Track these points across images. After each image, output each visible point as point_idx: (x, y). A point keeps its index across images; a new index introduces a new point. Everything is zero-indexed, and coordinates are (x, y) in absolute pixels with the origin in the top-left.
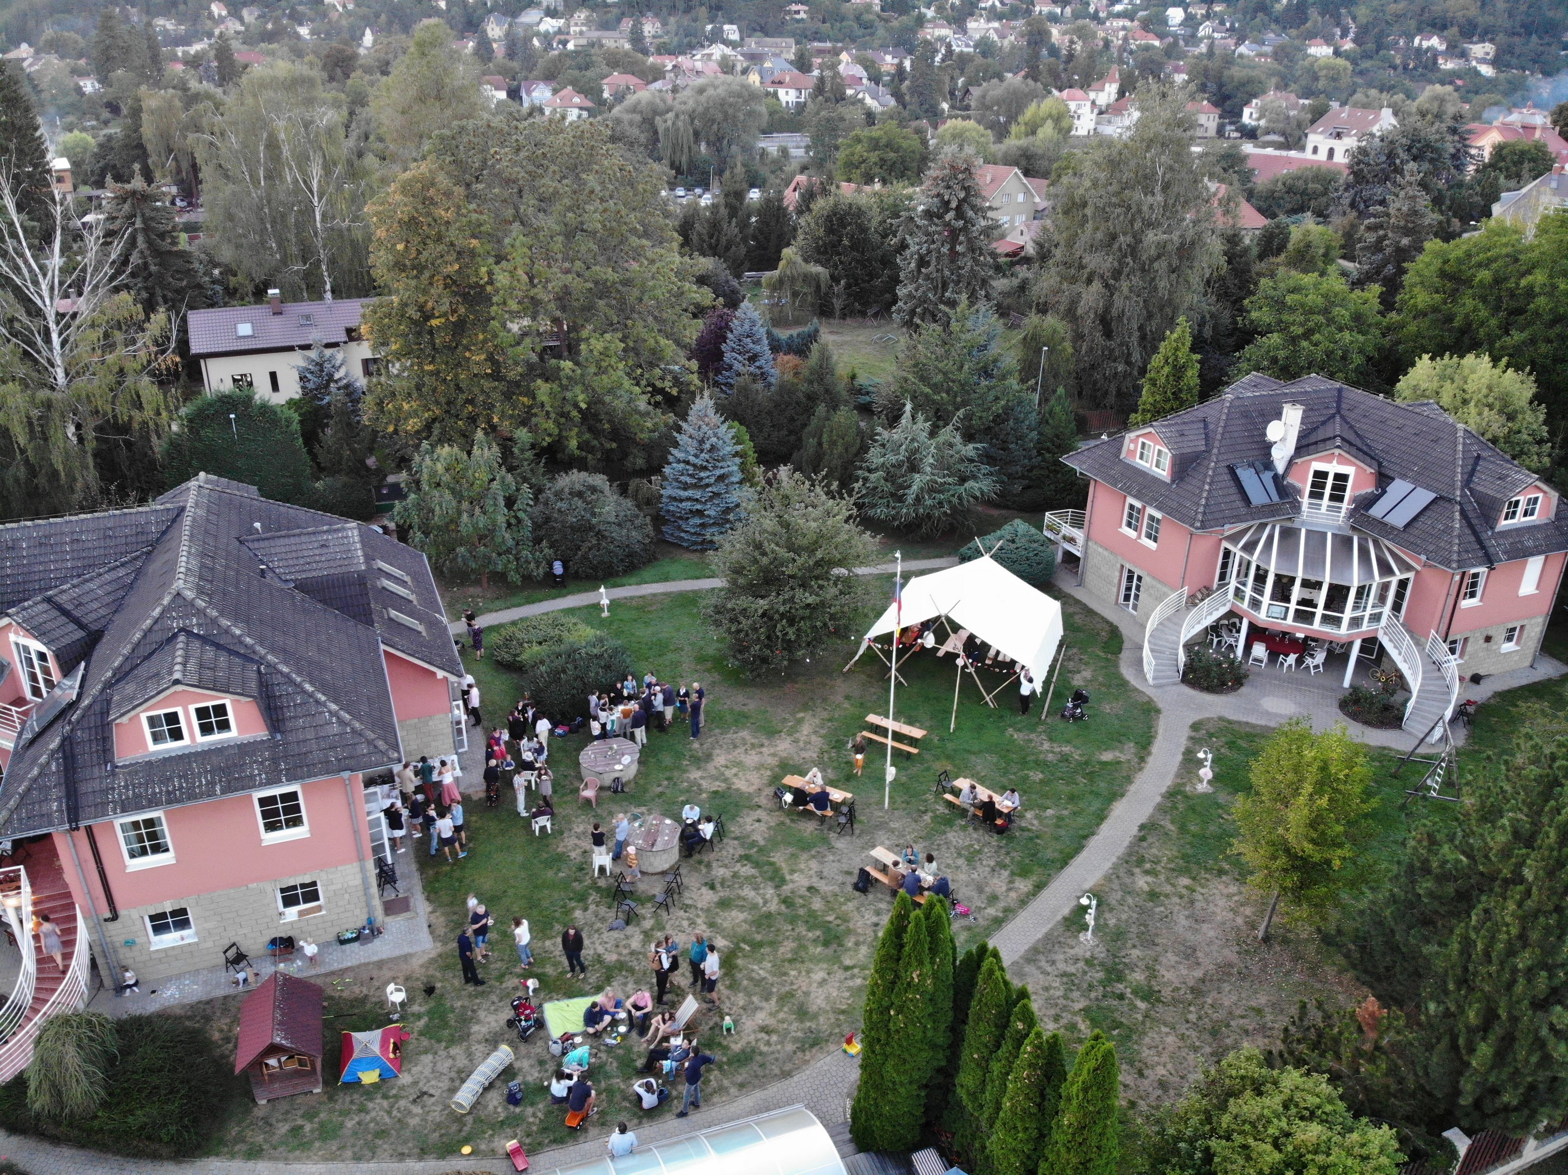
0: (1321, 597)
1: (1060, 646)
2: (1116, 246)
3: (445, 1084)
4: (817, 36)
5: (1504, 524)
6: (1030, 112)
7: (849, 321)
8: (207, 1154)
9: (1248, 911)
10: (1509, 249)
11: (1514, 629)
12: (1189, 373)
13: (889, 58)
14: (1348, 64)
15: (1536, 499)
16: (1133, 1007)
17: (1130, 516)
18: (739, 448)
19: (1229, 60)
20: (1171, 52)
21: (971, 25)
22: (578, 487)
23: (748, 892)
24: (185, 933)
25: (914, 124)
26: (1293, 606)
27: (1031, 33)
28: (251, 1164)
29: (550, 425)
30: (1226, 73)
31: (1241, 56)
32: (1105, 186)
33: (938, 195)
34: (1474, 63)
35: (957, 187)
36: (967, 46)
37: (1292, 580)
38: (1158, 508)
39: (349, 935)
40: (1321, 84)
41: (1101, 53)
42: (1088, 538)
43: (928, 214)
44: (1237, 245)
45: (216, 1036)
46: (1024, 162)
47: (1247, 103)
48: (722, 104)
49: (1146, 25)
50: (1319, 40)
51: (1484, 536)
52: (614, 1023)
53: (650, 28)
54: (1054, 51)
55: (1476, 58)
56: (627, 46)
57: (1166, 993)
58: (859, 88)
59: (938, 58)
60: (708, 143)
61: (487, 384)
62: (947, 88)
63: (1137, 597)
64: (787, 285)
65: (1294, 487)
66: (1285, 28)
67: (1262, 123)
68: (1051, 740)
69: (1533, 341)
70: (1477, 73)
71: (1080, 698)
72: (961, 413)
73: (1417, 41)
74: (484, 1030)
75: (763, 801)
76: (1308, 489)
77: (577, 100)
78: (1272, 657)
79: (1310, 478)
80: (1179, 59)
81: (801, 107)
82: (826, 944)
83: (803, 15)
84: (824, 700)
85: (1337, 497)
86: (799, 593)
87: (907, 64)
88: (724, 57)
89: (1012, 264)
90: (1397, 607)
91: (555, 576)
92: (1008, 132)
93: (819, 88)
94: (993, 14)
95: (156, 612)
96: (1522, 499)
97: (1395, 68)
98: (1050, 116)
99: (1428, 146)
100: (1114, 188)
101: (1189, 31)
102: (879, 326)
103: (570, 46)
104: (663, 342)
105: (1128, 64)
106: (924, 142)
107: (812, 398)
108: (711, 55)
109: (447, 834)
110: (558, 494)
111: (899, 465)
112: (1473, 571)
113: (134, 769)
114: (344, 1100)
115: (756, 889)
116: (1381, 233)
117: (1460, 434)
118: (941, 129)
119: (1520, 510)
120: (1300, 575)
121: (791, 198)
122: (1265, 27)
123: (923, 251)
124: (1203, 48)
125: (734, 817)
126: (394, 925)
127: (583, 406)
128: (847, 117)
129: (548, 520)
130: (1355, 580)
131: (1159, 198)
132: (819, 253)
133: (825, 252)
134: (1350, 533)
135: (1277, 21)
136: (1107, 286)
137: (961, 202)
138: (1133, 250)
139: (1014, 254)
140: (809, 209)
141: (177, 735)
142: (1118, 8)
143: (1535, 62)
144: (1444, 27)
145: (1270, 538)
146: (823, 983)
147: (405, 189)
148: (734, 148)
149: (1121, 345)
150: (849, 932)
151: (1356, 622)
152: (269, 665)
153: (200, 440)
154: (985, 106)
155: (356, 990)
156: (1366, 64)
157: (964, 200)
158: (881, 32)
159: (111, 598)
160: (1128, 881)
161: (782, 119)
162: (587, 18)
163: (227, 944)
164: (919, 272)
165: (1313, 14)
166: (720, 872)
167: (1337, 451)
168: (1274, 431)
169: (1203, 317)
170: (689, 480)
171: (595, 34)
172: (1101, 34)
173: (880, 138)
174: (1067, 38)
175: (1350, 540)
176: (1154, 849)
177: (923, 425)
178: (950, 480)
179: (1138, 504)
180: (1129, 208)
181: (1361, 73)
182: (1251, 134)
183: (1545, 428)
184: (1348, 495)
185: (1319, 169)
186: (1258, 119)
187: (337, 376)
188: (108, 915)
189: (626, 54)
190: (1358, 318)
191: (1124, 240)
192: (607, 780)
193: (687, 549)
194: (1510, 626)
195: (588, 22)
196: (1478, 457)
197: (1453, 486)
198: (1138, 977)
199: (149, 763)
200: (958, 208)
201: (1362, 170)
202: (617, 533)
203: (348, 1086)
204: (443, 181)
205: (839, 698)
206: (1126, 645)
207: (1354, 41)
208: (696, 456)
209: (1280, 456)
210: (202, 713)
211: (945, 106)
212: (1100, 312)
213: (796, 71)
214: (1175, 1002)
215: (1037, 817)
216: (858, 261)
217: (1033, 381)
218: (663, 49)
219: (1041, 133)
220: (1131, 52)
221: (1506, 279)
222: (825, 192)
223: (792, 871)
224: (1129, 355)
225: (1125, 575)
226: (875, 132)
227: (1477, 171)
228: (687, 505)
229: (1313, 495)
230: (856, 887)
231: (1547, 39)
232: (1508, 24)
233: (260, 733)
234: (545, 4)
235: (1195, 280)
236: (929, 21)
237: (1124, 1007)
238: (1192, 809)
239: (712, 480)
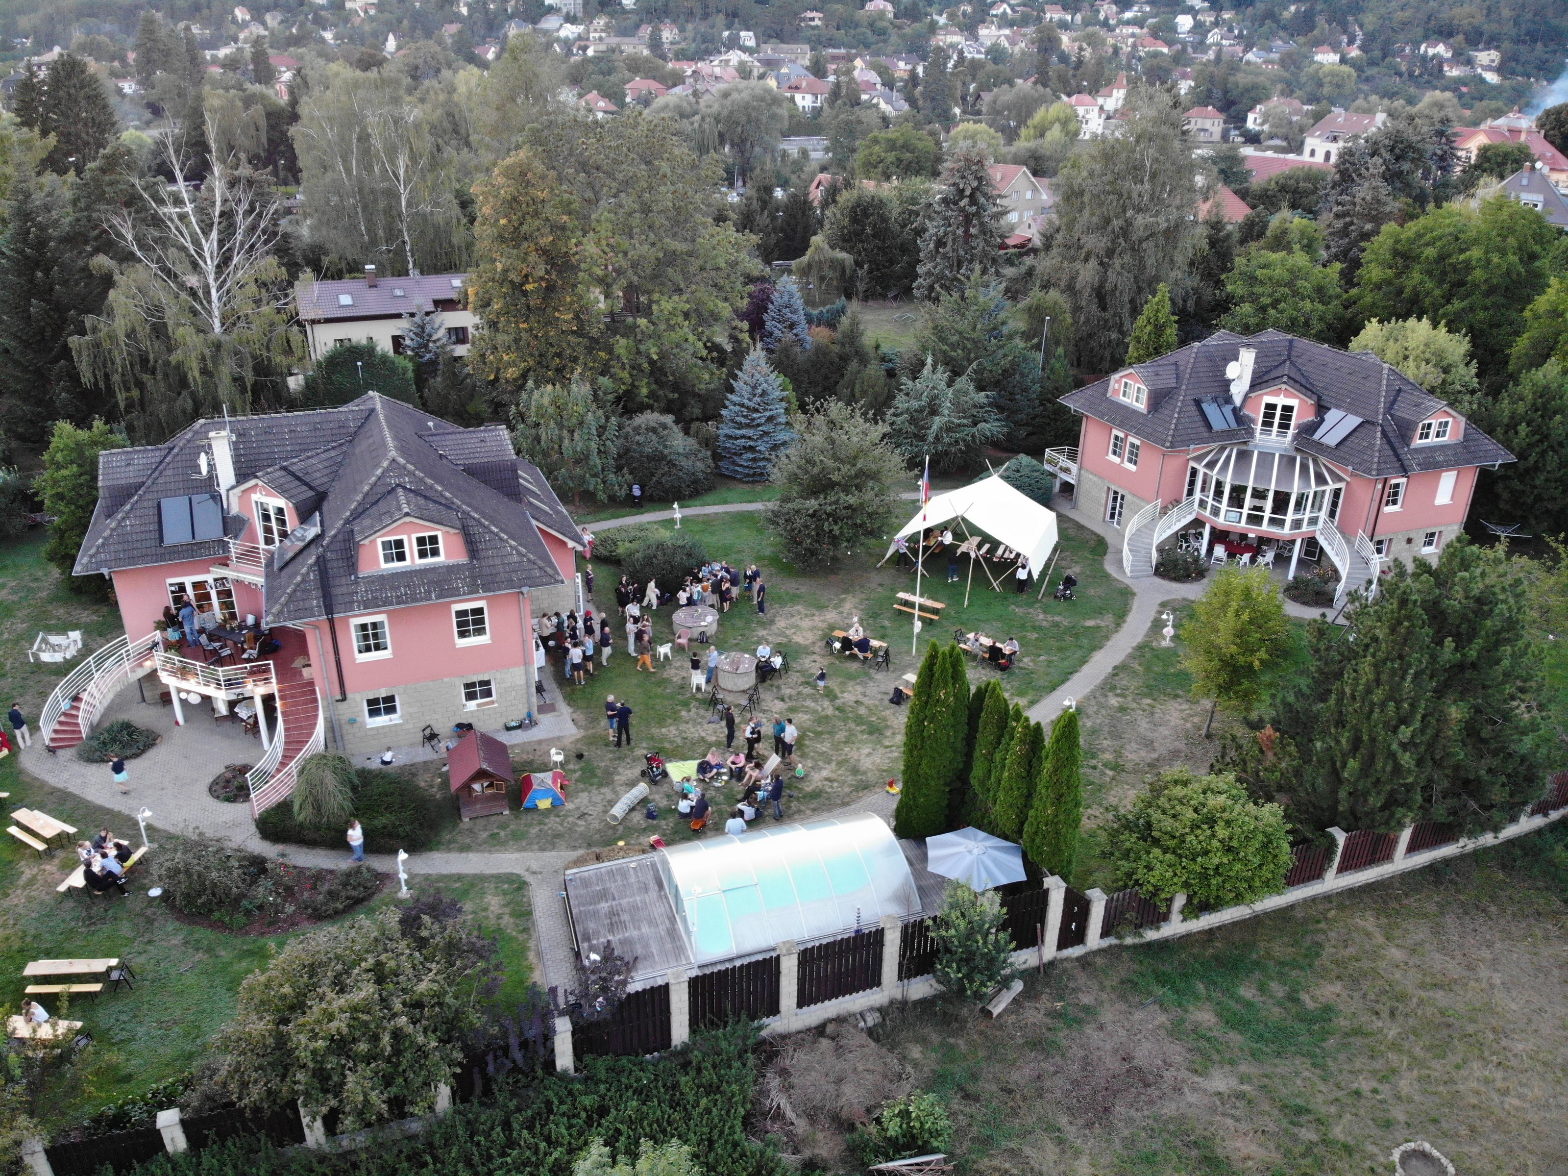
0: (1269, 505)
1: (1055, 550)
2: (1110, 228)
3: (600, 808)
4: (832, 43)
5: (1418, 443)
6: (1039, 115)
7: (870, 303)
8: (431, 850)
9: (1196, 720)
10: (1452, 229)
11: (1432, 535)
12: (1168, 331)
13: (901, 64)
14: (1352, 71)
15: (1447, 423)
16: (1103, 774)
17: (1115, 445)
18: (785, 393)
19: (1234, 66)
20: (1179, 59)
21: (983, 32)
22: (653, 424)
23: (809, 703)
24: (393, 716)
25: (928, 127)
26: (1245, 511)
27: (1041, 40)
28: (464, 855)
29: (625, 375)
30: (1231, 79)
31: (1248, 63)
32: (1100, 176)
33: (954, 184)
34: (1479, 70)
35: (970, 177)
36: (979, 52)
37: (1245, 489)
38: (1138, 434)
39: (514, 724)
40: (1326, 90)
41: (1110, 60)
42: (1080, 469)
43: (945, 201)
44: (1219, 230)
45: (422, 784)
46: (1032, 163)
47: (1251, 109)
48: (747, 106)
49: (1155, 33)
50: (1326, 47)
51: (1400, 451)
52: (719, 774)
53: (668, 34)
54: (1064, 58)
55: (1482, 66)
56: (646, 52)
57: (1129, 766)
58: (874, 93)
59: (950, 65)
60: (732, 146)
61: (572, 339)
62: (959, 94)
63: (1120, 514)
64: (814, 271)
65: (1248, 417)
66: (1292, 35)
67: (1266, 127)
68: (1045, 612)
69: (1472, 309)
70: (1482, 80)
71: (1069, 582)
72: (974, 365)
73: (1423, 48)
74: (624, 778)
75: (817, 649)
76: (1261, 419)
77: (601, 104)
78: (1231, 555)
79: (1262, 410)
80: (1185, 66)
81: (817, 112)
82: (871, 733)
83: (817, 22)
84: (862, 586)
85: (1284, 426)
86: (842, 495)
87: (920, 70)
88: (742, 63)
89: (1021, 255)
90: (1332, 514)
91: (635, 497)
92: (1018, 135)
93: (835, 94)
94: (1005, 22)
95: (379, 472)
96: (1435, 423)
97: (1400, 74)
98: (1058, 119)
99: (1410, 146)
100: (1109, 177)
101: (1198, 38)
102: (899, 308)
103: (590, 52)
104: (721, 304)
105: (1136, 71)
106: (938, 143)
107: (844, 359)
108: (727, 61)
109: (577, 660)
110: (637, 431)
111: (920, 411)
112: (1394, 482)
113: (372, 580)
114: (526, 818)
115: (816, 701)
116: (1348, 219)
117: (1385, 371)
118: (953, 132)
119: (1433, 431)
120: (1251, 484)
121: (816, 195)
122: (1273, 34)
123: (941, 233)
124: (1211, 55)
125: (795, 659)
126: (545, 720)
127: (655, 357)
128: (865, 120)
129: (628, 450)
130: (1295, 489)
131: (1147, 186)
132: (844, 240)
133: (849, 241)
134: (1294, 454)
135: (1284, 28)
136: (1101, 264)
137: (974, 190)
138: (1125, 231)
139: (1022, 246)
140: (834, 201)
141: (401, 557)
142: (1128, 15)
143: (1539, 69)
144: (1450, 35)
145: (1229, 458)
146: (869, 755)
147: (507, 173)
148: (757, 149)
149: (1115, 315)
150: (887, 727)
151: (1297, 524)
152: (464, 512)
153: (332, 384)
154: (995, 111)
155: (525, 757)
156: (1371, 71)
157: (977, 189)
158: (894, 38)
159: (326, 472)
160: (1102, 700)
161: (799, 123)
162: (607, 25)
163: (423, 725)
164: (937, 252)
165: (1321, 21)
166: (786, 691)
167: (1284, 387)
168: (1232, 370)
169: (1187, 292)
170: (743, 420)
171: (614, 41)
172: (1110, 41)
173: (897, 139)
174: (1077, 44)
175: (1294, 459)
176: (1124, 681)
177: (942, 376)
178: (965, 421)
179: (1121, 435)
180: (1121, 195)
181: (1367, 80)
182: (1253, 139)
183: (1476, 380)
184: (1293, 423)
185: (1310, 169)
186: (1262, 124)
187: (435, 337)
188: (339, 697)
189: (647, 60)
190: (1320, 290)
191: (1117, 223)
192: (695, 634)
193: (740, 481)
194: (1429, 531)
195: (607, 28)
196: (1400, 390)
197: (1377, 413)
198: (1108, 756)
199: (382, 577)
200: (972, 196)
201: (1347, 169)
202: (684, 463)
203: (528, 810)
204: (539, 167)
205: (874, 585)
206: (1110, 550)
207: (1360, 48)
208: (750, 400)
209: (1238, 391)
210: (421, 541)
211: (957, 111)
212: (1096, 285)
213: (812, 77)
214: (1135, 772)
215: (1032, 661)
216: (879, 248)
217: (1036, 341)
218: (682, 55)
219: (1049, 135)
220: (1140, 59)
221: (1449, 256)
222: (848, 185)
223: (842, 692)
224: (1122, 325)
225: (1111, 496)
226: (892, 133)
227: (1463, 171)
228: (742, 442)
229: (1265, 424)
230: (892, 701)
231: (1552, 46)
232: (1513, 32)
233: (462, 559)
234: (565, 10)
235: (1180, 259)
236: (941, 28)
237: (1096, 773)
238: (1157, 657)
239: (763, 420)
